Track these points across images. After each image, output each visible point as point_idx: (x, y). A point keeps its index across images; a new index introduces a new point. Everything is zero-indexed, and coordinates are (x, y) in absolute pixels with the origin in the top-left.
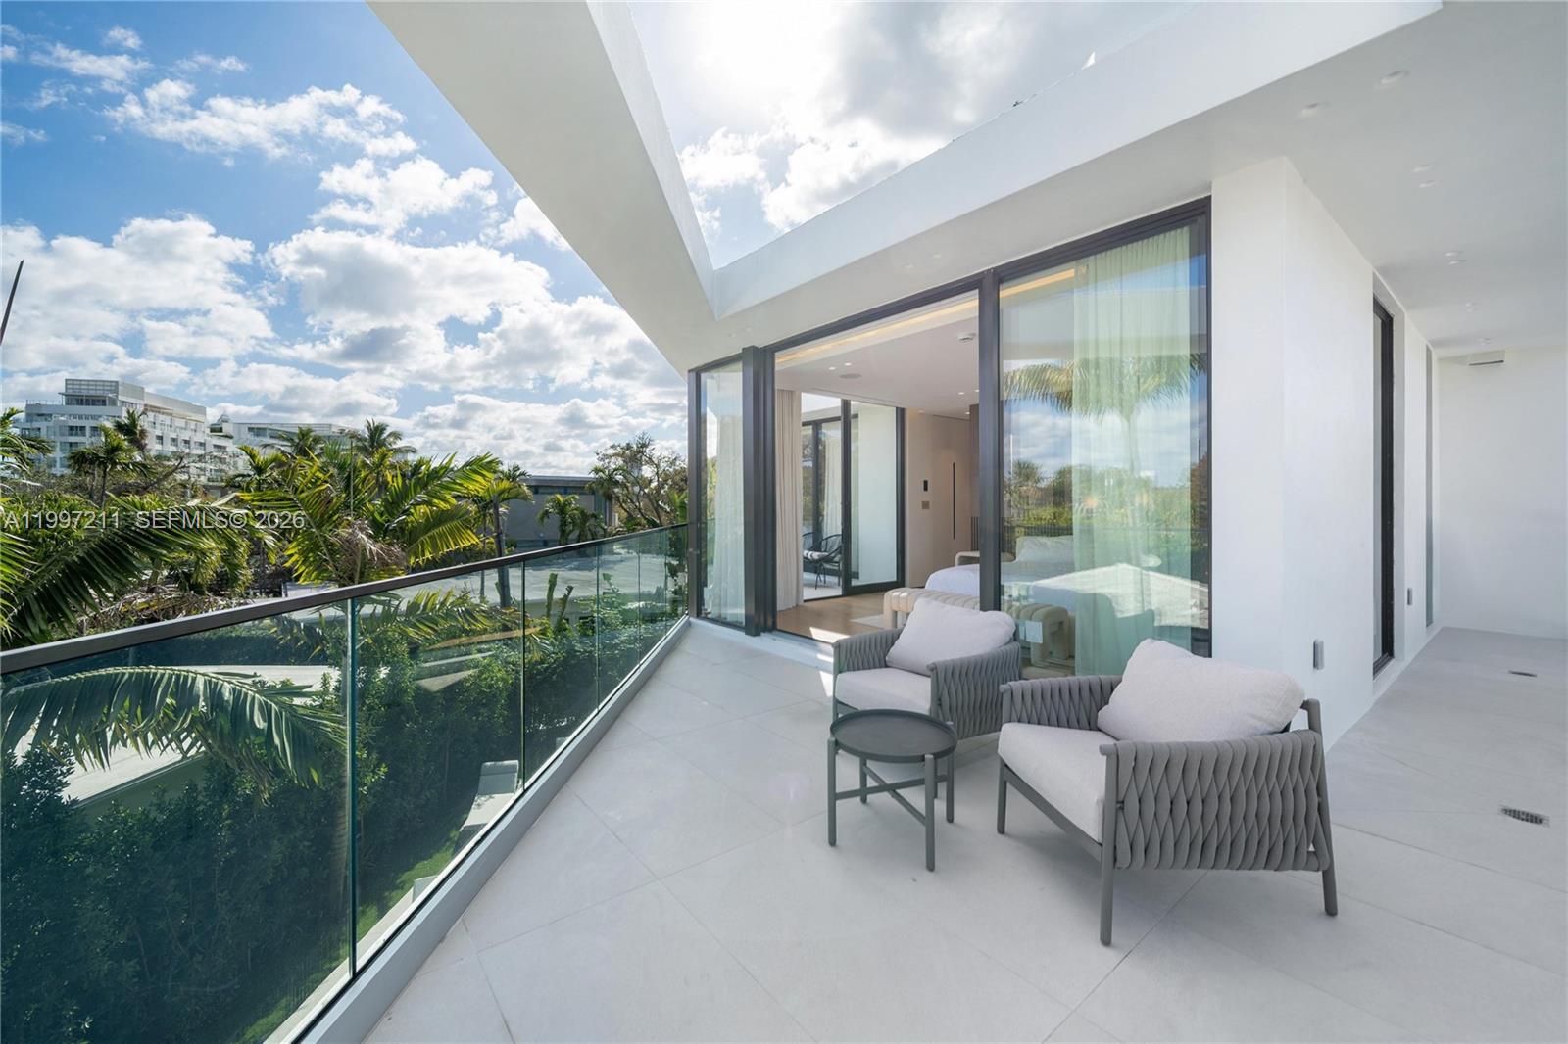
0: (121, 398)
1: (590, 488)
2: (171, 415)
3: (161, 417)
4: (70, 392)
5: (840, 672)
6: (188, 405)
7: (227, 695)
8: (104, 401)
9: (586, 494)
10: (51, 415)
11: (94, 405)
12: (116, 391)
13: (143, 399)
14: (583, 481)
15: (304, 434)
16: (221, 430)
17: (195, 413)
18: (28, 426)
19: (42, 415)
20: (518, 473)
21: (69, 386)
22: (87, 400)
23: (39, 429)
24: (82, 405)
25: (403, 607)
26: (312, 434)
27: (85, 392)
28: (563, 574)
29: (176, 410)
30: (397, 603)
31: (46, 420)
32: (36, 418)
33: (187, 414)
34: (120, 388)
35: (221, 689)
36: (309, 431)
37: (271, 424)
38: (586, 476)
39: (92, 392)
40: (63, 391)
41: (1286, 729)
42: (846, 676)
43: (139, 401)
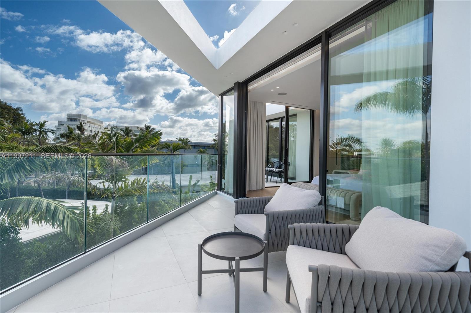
0: (81, 119)
1: (212, 146)
2: (94, 124)
3: (91, 125)
4: (69, 117)
5: (238, 214)
6: (98, 121)
7: (52, 208)
8: (77, 120)
9: (210, 149)
10: (64, 124)
11: (74, 121)
12: (80, 117)
13: (87, 119)
14: (210, 144)
15: (127, 128)
16: (107, 128)
17: (100, 123)
18: (58, 128)
19: (62, 124)
20: (188, 141)
21: (69, 116)
22: (73, 120)
23: (61, 129)
24: (72, 121)
25: (130, 183)
26: (129, 129)
27: (72, 118)
28: (194, 175)
29: (96, 123)
30: (128, 182)
31: (63, 126)
32: (60, 125)
33: (98, 124)
34: (81, 116)
35: (51, 205)
36: (128, 128)
37: (121, 127)
38: (211, 142)
39: (74, 117)
40: (67, 117)
41: (453, 269)
42: (240, 216)
43: (86, 120)
